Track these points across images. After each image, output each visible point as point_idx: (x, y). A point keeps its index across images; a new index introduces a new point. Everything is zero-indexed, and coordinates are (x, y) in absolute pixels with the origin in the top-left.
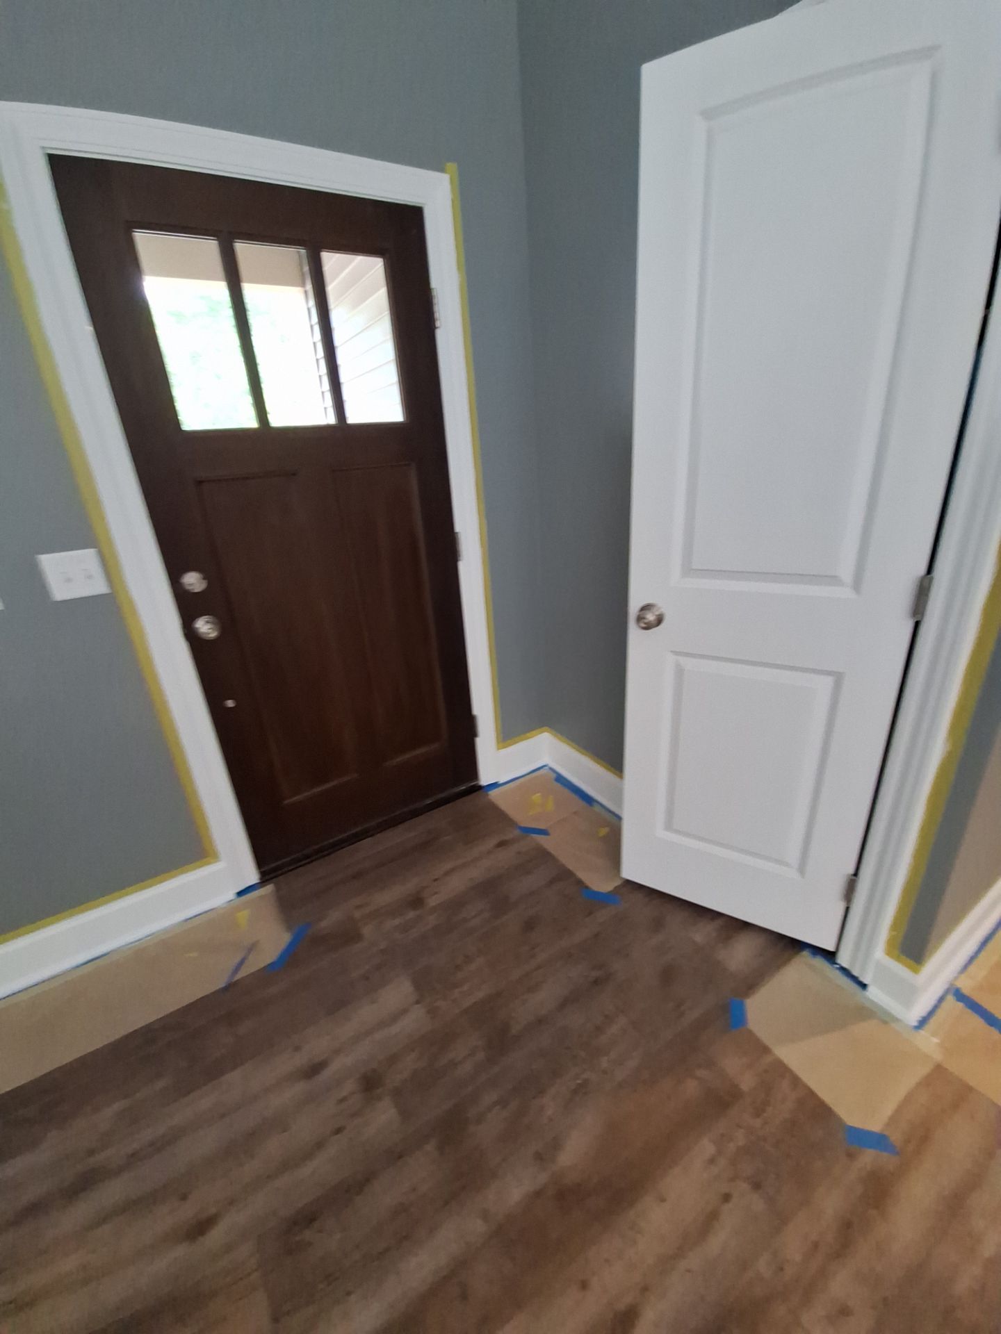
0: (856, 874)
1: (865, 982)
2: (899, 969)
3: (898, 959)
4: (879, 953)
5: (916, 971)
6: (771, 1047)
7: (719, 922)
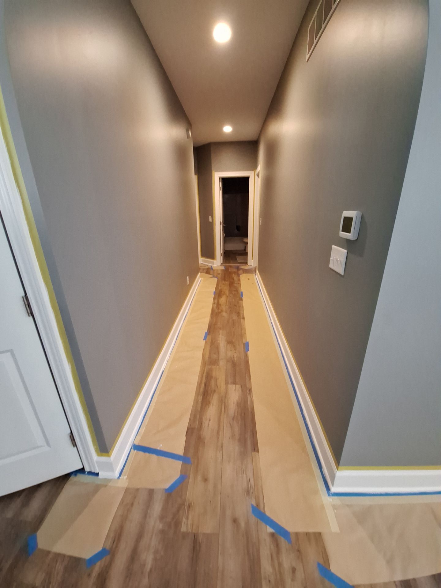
0: (71, 432)
1: (97, 471)
2: (104, 459)
3: (102, 456)
4: (95, 457)
5: (109, 456)
6: (50, 550)
7: (24, 494)
